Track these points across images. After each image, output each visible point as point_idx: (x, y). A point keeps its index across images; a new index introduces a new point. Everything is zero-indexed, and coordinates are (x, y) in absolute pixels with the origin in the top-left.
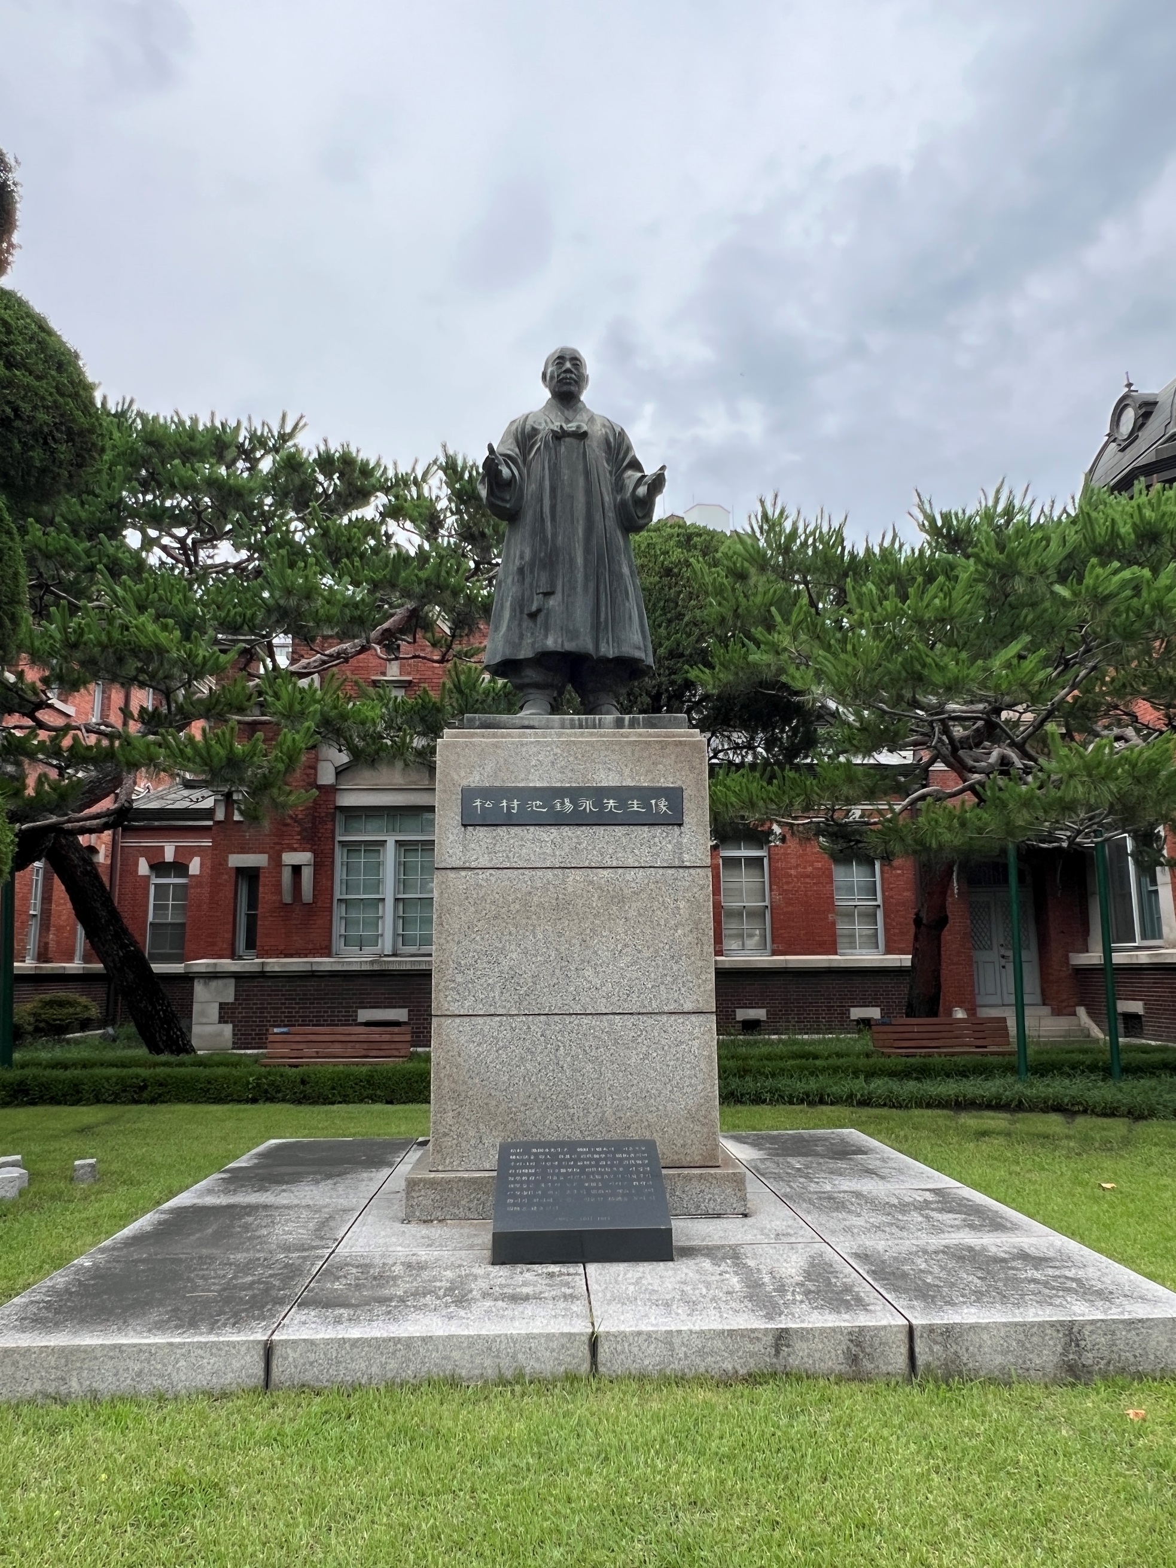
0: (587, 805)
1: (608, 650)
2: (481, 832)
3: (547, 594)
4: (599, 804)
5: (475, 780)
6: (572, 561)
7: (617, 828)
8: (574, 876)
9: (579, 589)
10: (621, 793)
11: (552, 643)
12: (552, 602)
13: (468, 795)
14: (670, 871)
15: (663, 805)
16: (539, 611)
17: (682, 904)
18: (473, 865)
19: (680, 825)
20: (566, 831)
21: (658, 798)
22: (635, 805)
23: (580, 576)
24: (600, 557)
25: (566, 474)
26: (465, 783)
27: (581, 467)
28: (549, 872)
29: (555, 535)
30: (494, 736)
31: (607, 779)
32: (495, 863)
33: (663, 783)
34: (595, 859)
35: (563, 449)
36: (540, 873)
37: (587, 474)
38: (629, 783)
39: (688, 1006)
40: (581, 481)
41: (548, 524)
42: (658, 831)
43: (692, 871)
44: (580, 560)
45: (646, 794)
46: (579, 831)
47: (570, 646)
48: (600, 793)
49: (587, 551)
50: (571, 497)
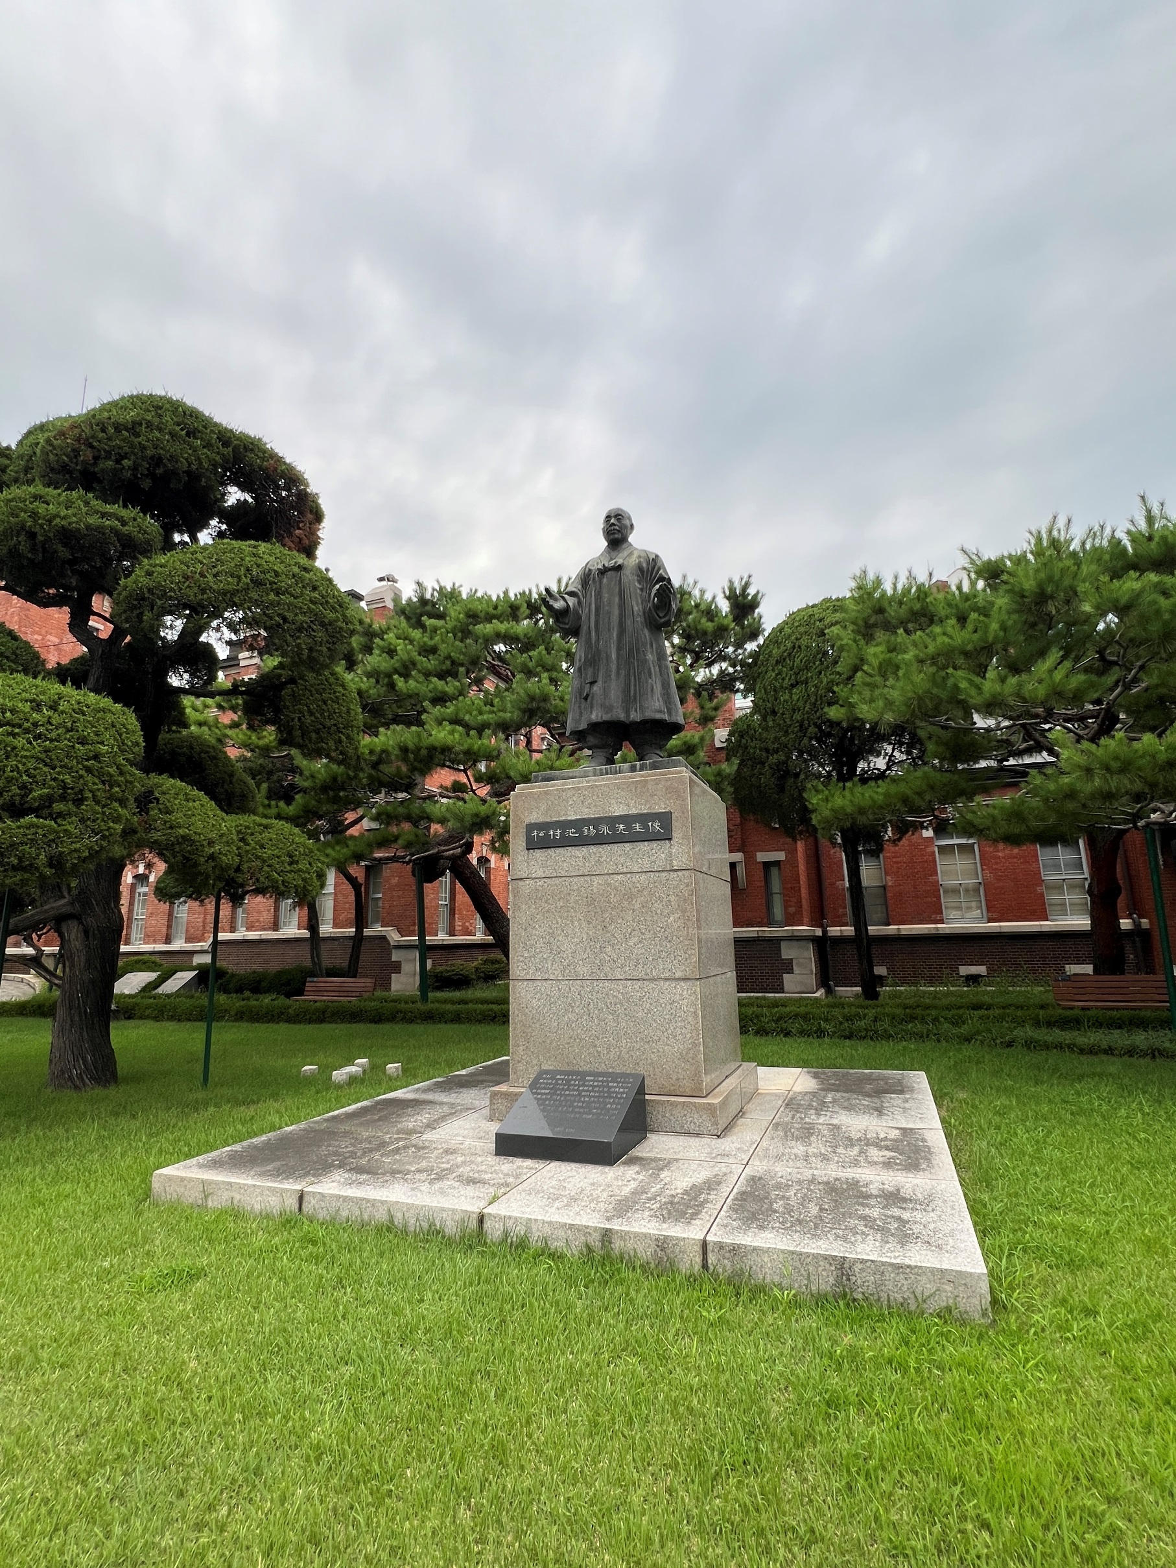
0: (605, 829)
1: (636, 716)
2: (538, 854)
3: (592, 683)
4: (612, 828)
5: (535, 817)
6: (608, 657)
7: (627, 845)
8: (597, 881)
9: (613, 676)
10: (627, 820)
11: (596, 716)
12: (595, 688)
13: (530, 827)
14: (664, 874)
15: (657, 826)
16: (588, 695)
17: (673, 898)
18: (534, 876)
19: (670, 839)
20: (593, 849)
21: (653, 821)
22: (637, 827)
23: (614, 667)
24: (631, 650)
25: (606, 595)
26: (527, 821)
27: (617, 590)
28: (582, 879)
29: (598, 640)
30: (547, 786)
31: (619, 810)
32: (548, 874)
33: (658, 809)
34: (611, 868)
35: (605, 580)
36: (576, 879)
37: (621, 594)
38: (634, 811)
39: (678, 975)
40: (617, 600)
41: (593, 634)
42: (654, 844)
43: (680, 873)
44: (614, 656)
45: (643, 818)
46: (600, 848)
47: (606, 717)
48: (613, 821)
49: (619, 649)
50: (609, 613)
